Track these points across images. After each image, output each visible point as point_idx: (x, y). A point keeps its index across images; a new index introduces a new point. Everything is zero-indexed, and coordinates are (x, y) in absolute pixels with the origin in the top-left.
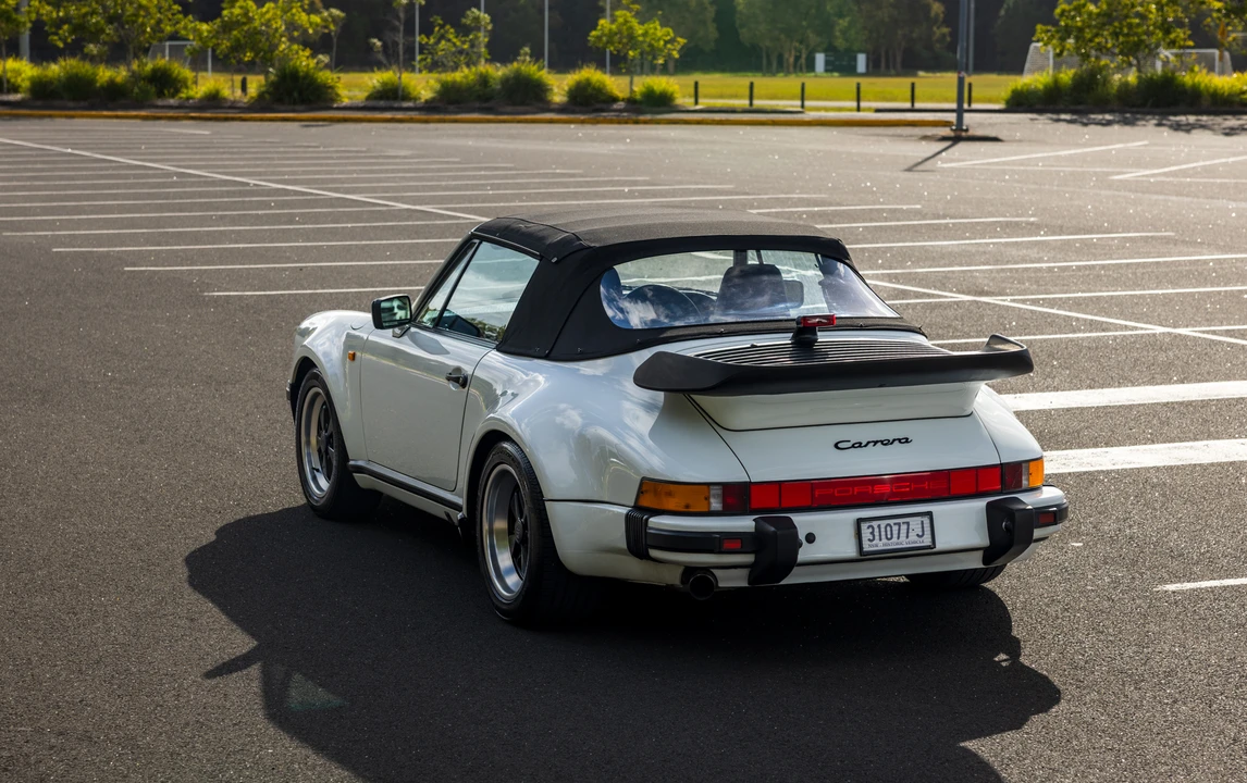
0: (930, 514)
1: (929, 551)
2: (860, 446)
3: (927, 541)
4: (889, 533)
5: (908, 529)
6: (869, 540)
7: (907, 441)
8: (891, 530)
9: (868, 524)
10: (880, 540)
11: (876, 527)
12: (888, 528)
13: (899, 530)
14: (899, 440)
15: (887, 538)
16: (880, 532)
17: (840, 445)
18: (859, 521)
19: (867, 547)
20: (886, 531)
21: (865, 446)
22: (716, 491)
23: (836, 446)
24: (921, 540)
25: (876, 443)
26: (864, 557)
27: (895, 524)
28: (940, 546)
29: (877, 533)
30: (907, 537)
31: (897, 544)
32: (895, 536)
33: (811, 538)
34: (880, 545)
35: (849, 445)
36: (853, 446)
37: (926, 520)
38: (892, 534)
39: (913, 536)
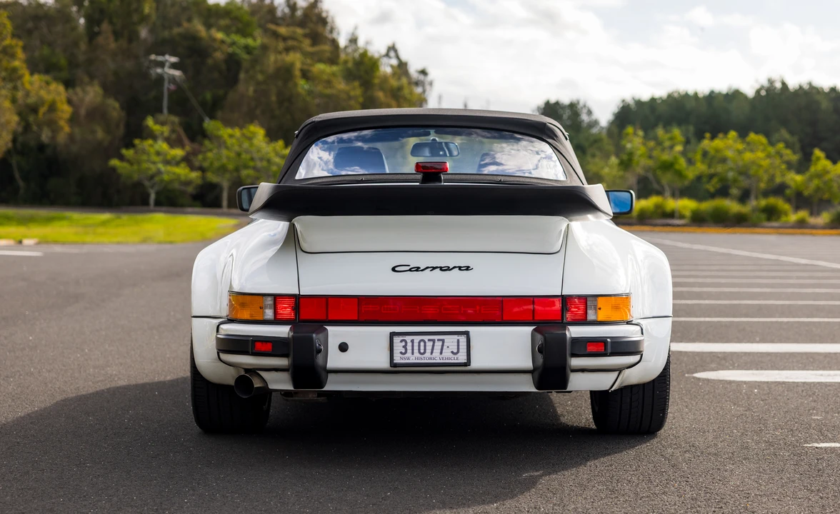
0: (467, 333)
1: (463, 369)
2: (417, 270)
3: (462, 358)
4: (422, 348)
5: (443, 346)
6: (401, 353)
7: (468, 268)
8: (425, 346)
9: (401, 338)
10: (413, 353)
11: (409, 341)
12: (422, 344)
13: (433, 346)
14: (460, 268)
15: (420, 353)
16: (413, 346)
17: (396, 269)
18: (392, 335)
19: (397, 359)
20: (419, 346)
21: (422, 270)
22: (269, 301)
23: (393, 269)
24: (456, 357)
25: (434, 268)
26: (396, 369)
27: (429, 340)
28: (475, 364)
29: (409, 347)
30: (441, 353)
31: (430, 359)
32: (429, 350)
33: (343, 348)
34: (413, 358)
35: (408, 268)
36: (410, 270)
37: (463, 339)
38: (425, 349)
39: (447, 353)
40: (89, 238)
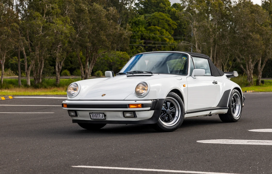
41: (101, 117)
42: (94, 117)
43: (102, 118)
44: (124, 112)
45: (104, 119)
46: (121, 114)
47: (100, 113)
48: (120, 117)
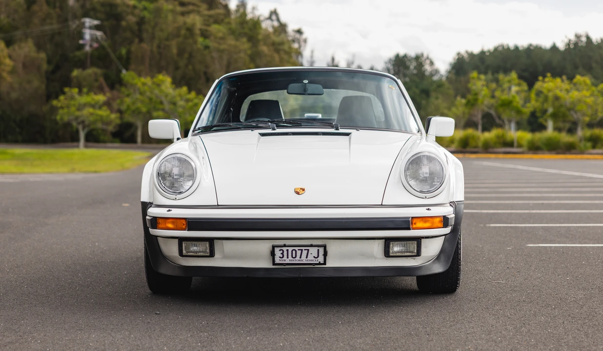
40: (26, 170)
41: (312, 256)
42: (284, 258)
43: (312, 261)
44: (388, 241)
45: (320, 264)
46: (377, 248)
47: (311, 246)
48: (372, 257)
